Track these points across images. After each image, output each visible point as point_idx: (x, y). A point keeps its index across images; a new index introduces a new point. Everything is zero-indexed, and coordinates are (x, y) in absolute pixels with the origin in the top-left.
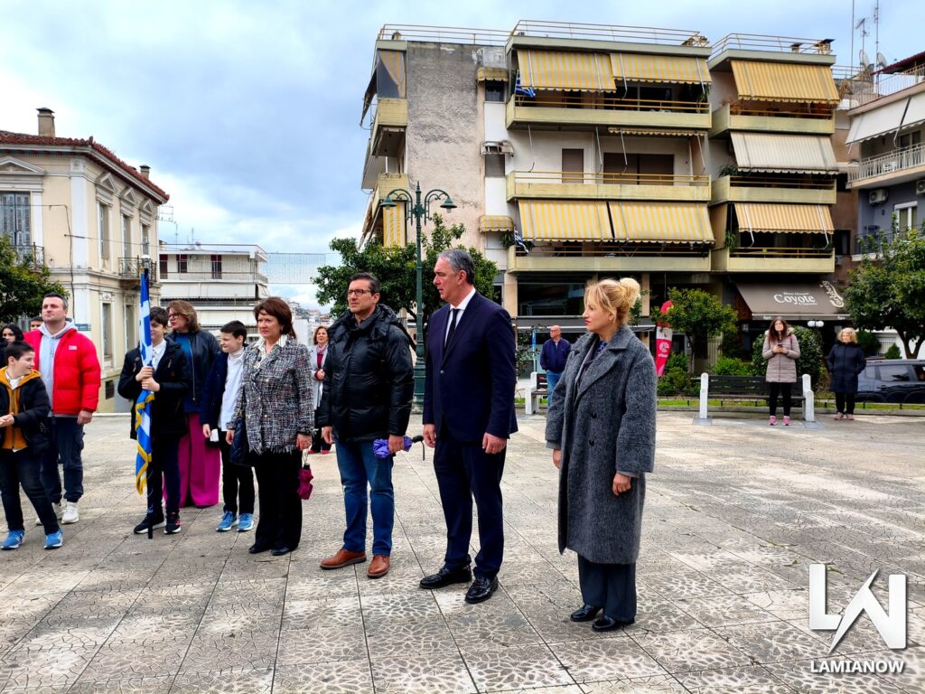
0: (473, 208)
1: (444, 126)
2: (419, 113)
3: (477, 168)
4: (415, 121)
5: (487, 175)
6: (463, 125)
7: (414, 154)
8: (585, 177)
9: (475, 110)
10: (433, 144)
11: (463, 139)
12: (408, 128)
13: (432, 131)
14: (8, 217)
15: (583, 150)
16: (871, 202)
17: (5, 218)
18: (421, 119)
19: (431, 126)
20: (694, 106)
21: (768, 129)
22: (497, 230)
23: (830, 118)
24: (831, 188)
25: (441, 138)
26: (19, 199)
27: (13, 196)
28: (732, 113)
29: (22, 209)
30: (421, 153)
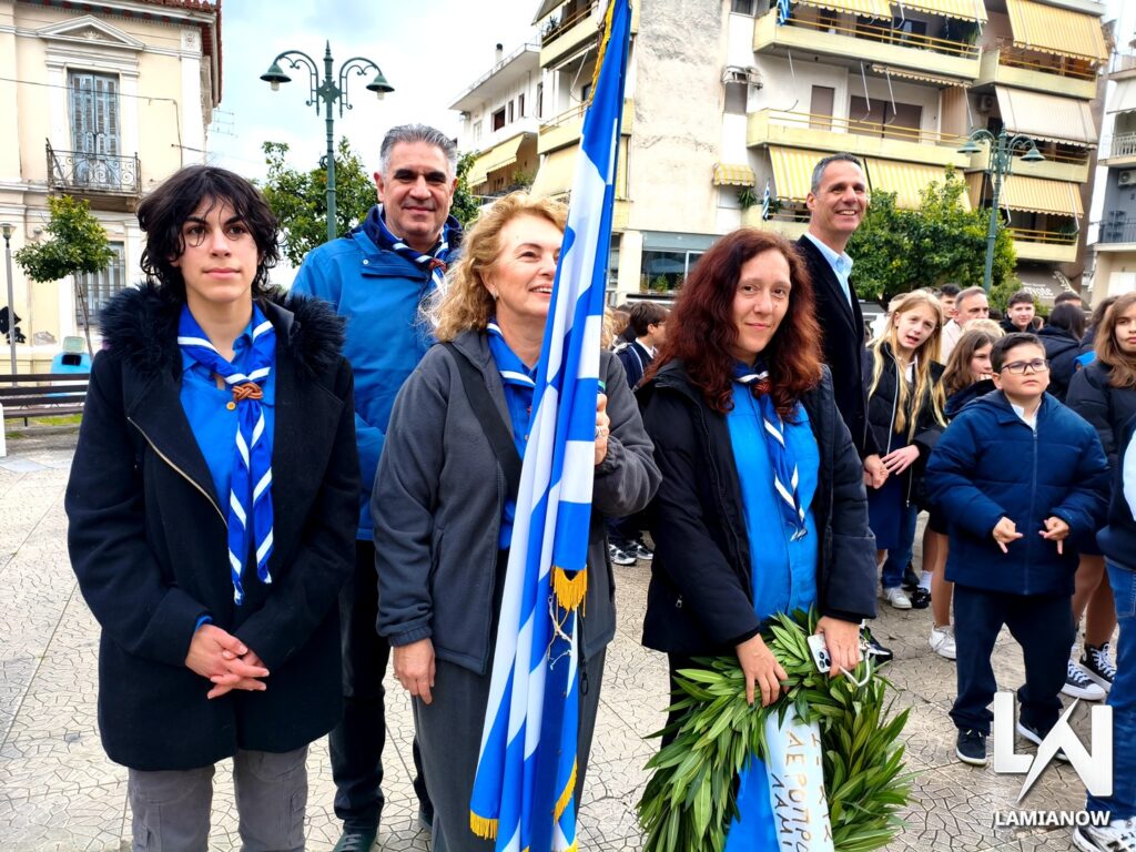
0: (707, 152)
1: (680, 38)
2: (653, 18)
3: (717, 99)
4: (648, 28)
5: (726, 110)
6: (702, 39)
7: (643, 73)
8: (834, 122)
9: (719, 22)
10: (666, 62)
11: (703, 60)
12: (639, 37)
13: (667, 44)
14: (83, 109)
15: (833, 89)
16: (1120, 183)
17: (78, 112)
18: (655, 26)
19: (666, 38)
20: (959, 48)
21: (1033, 86)
22: (738, 184)
23: (1092, 79)
24: (1083, 164)
25: (677, 54)
26: (100, 83)
27: (91, 77)
28: (1001, 62)
29: (105, 99)
30: (652, 73)
